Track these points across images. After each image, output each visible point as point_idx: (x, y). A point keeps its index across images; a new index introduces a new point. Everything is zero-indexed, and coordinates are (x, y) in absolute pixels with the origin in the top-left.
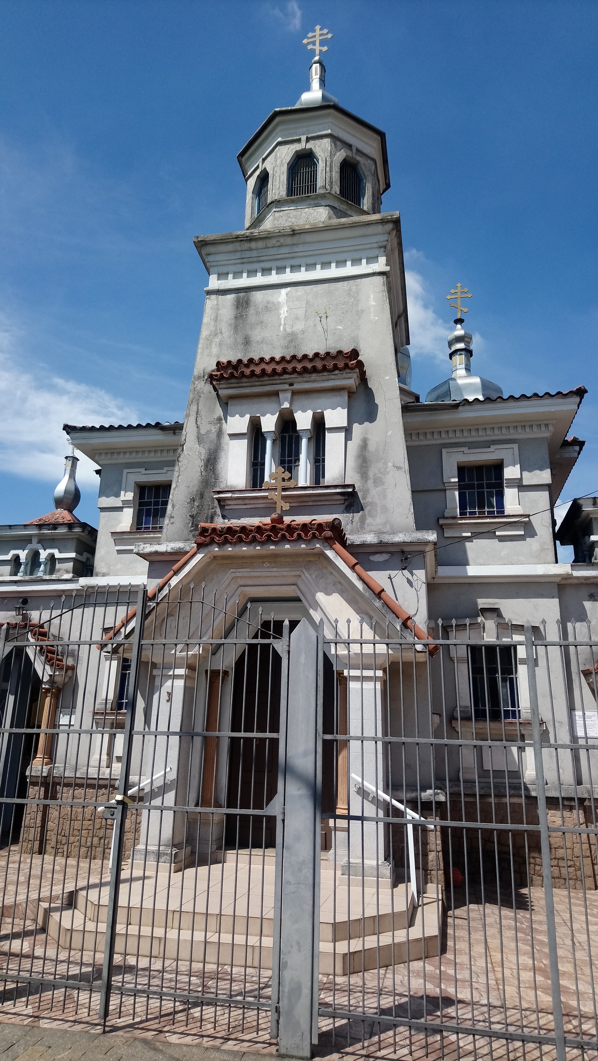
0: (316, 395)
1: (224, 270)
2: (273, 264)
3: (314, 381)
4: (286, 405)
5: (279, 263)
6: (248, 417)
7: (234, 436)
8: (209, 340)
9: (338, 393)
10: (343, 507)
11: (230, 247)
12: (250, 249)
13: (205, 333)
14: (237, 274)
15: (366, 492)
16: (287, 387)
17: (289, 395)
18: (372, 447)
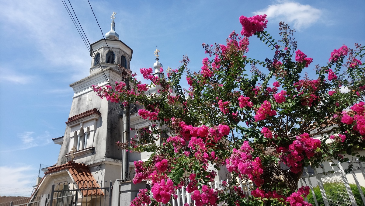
0: (88, 122)
1: (77, 91)
2: (87, 87)
3: (87, 119)
4: (81, 127)
5: (88, 86)
6: (74, 131)
7: (72, 137)
8: (72, 111)
9: (93, 121)
10: (92, 153)
11: (77, 85)
12: (82, 84)
13: (71, 109)
14: (80, 92)
15: (97, 148)
16: (81, 122)
17: (82, 124)
18: (100, 134)
